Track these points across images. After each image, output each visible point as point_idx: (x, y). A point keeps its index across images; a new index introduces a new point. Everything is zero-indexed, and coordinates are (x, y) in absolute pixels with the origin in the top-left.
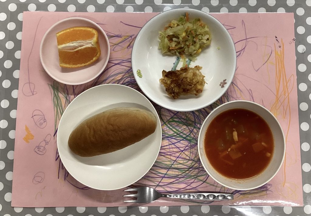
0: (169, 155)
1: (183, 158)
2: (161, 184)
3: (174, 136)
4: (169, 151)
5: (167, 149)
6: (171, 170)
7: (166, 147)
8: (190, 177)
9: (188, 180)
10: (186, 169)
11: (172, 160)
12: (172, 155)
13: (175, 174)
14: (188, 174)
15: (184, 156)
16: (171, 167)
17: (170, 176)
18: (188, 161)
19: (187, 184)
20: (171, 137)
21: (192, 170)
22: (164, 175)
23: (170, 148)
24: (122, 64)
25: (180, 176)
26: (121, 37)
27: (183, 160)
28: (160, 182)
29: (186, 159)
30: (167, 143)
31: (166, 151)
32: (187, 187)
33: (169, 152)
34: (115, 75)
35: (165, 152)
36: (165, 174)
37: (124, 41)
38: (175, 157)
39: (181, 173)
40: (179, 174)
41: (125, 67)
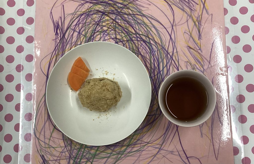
24: (171, 42)
26: (199, 39)
34: (160, 35)
37: (195, 43)
41: (167, 45)
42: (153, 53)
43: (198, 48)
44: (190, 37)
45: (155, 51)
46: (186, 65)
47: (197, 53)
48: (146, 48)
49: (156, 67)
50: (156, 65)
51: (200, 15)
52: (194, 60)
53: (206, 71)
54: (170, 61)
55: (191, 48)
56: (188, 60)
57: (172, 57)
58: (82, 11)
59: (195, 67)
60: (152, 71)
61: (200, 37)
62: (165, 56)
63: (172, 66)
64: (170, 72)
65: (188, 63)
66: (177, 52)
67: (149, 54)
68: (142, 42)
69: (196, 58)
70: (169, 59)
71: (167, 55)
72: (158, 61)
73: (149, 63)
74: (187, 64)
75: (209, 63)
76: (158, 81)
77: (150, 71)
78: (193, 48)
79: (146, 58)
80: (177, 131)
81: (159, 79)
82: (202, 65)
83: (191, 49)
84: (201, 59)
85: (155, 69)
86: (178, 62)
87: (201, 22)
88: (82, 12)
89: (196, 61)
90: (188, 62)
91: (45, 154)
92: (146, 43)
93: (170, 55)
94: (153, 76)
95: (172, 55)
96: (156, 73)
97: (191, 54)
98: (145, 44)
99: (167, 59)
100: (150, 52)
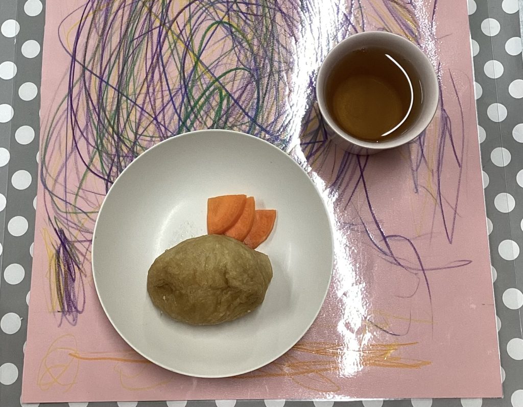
0: (148, 90)
1: (140, 120)
2: (87, 73)
3: (189, 101)
4: (156, 90)
5: (162, 86)
6: (117, 95)
7: (164, 83)
8: (100, 136)
9: (92, 131)
10: (118, 128)
11: (137, 97)
12: (148, 98)
13: (108, 103)
14: (106, 130)
15: (144, 123)
16: (123, 95)
17: (103, 92)
18: (135, 131)
19: (84, 129)
20: (187, 94)
21: (114, 141)
22: (106, 80)
23: (162, 91)
25: (102, 114)
27: (137, 121)
28: (91, 72)
29: (138, 127)
30: (175, 85)
31: (155, 84)
32: (78, 130)
33: (154, 90)
35: (153, 82)
36: (107, 83)
38: (144, 103)
39: (108, 117)
40: (107, 113)
43: (406, 1)
47: (405, 9)
52: (399, 24)
57: (348, 19)
66: (360, 8)
69: (403, 21)
80: (361, 180)
82: (416, 36)
83: (391, 3)
84: (414, 22)
89: (401, 28)
91: (65, 227)
95: (348, 15)
97: (390, 12)
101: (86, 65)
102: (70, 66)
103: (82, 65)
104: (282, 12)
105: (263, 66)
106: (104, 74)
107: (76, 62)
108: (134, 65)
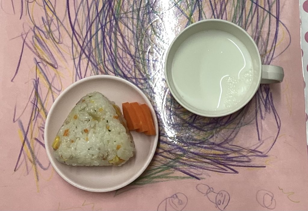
2: (267, 8)
22: (254, 4)
26: (38, 79)
28: (264, 9)
35: (220, 3)
36: (252, 2)
37: (45, 74)
41: (89, 71)
42: (112, 57)
43: (41, 65)
44: (53, 84)
45: (109, 61)
46: (61, 37)
47: (42, 58)
48: (123, 65)
49: (108, 34)
50: (108, 38)
51: (34, 120)
52: (47, 47)
53: (31, 28)
54: (85, 44)
55: (50, 65)
56: (56, 46)
57: (83, 50)
58: (227, 130)
59: (47, 35)
60: (114, 29)
61: (36, 83)
62: (94, 53)
63: (83, 37)
64: (87, 28)
65: (57, 41)
66: (74, 59)
67: (119, 57)
68: (129, 76)
69: (44, 49)
70: (87, 47)
71: (90, 55)
72: (104, 45)
73: (118, 42)
74: (59, 40)
75: (24, 41)
76: (105, 13)
77: (118, 29)
78: (48, 65)
79: (124, 49)
81: (104, 16)
82: (36, 38)
83: (52, 63)
84: (36, 48)
85: (109, 32)
86: (73, 43)
87: (33, 108)
88: (228, 127)
89: (45, 44)
90: (58, 43)
92: (122, 75)
93: (85, 54)
94: (113, 21)
95: (82, 53)
96: (108, 25)
97: (52, 56)
98: (125, 73)
99: (90, 47)
100: (117, 59)
101: (269, 14)
102: (280, 13)
103: (271, 14)
104: (130, 55)
105: (144, 15)
106: (256, 8)
107: (276, 16)
108: (234, 15)
